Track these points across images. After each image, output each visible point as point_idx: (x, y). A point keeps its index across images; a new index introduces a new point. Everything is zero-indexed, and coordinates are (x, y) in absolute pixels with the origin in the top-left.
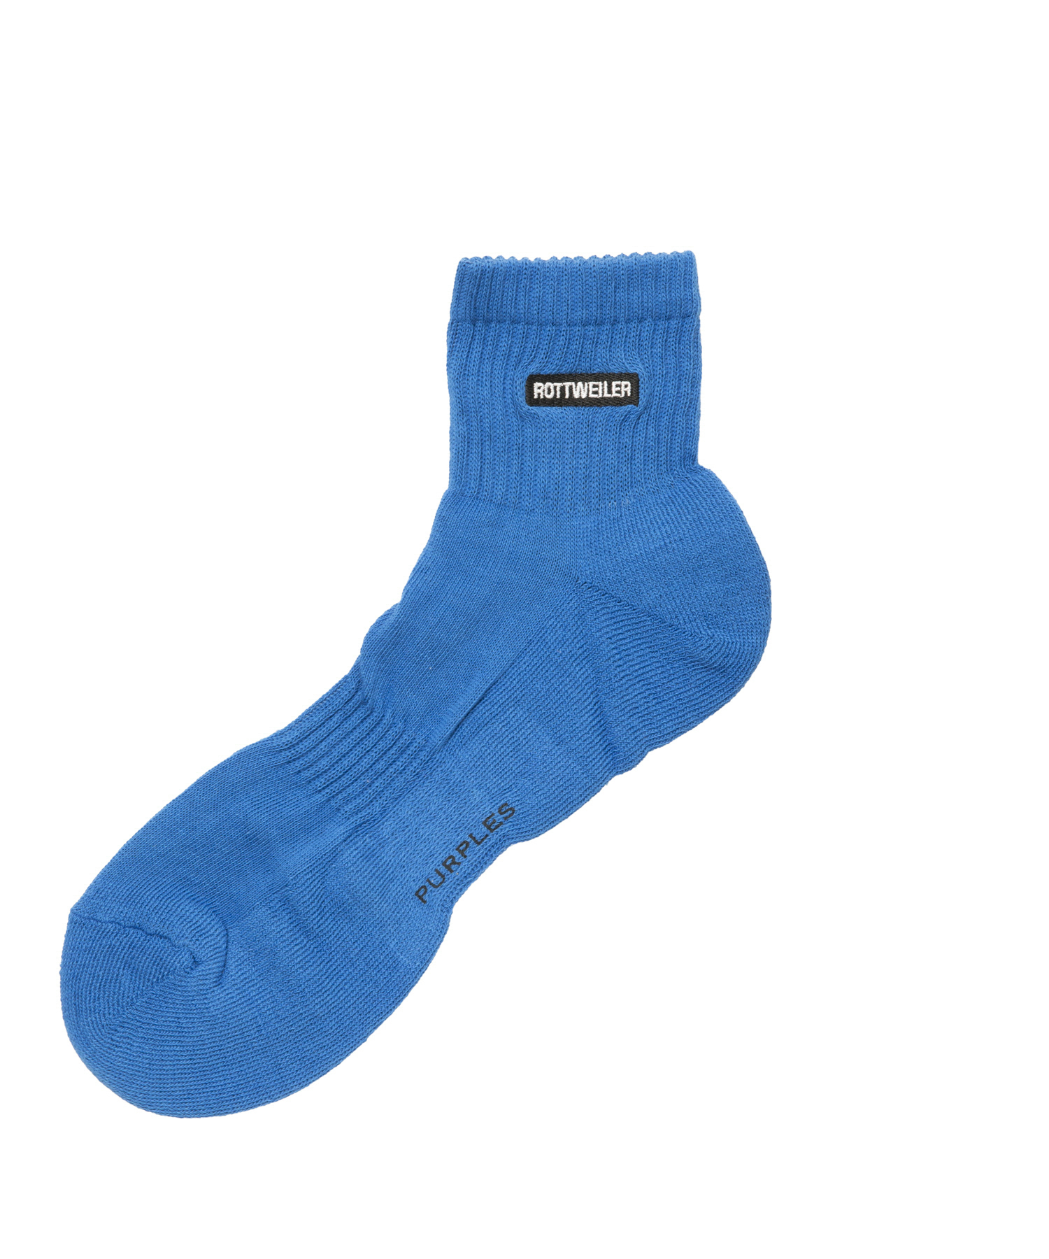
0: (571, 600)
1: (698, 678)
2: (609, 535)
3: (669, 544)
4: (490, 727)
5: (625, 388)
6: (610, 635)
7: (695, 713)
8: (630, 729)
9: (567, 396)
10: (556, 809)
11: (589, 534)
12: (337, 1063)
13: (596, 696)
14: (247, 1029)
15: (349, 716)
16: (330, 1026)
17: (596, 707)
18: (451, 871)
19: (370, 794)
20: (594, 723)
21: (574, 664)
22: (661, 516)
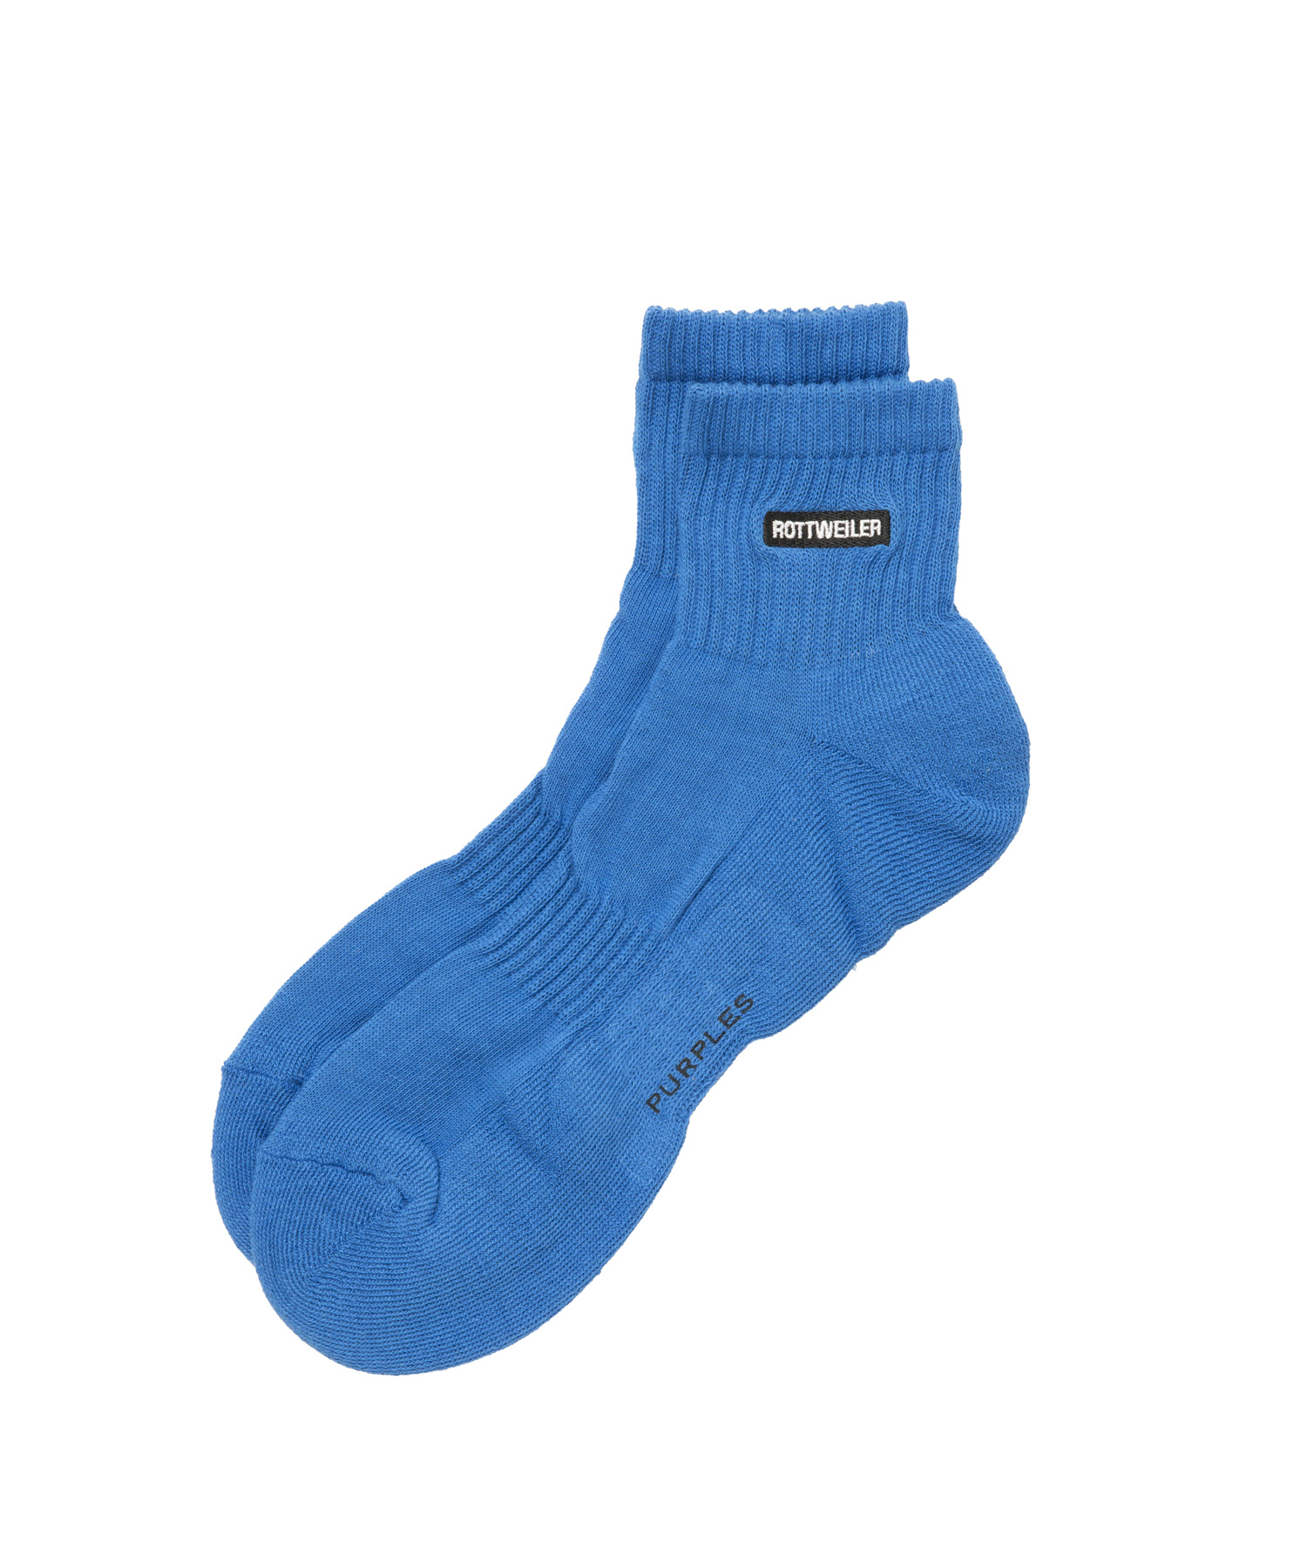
0: (805, 763)
2: (851, 689)
5: (874, 526)
6: (850, 800)
8: (874, 906)
9: (810, 537)
10: (799, 998)
11: (828, 688)
12: (568, 1301)
14: (466, 1272)
16: (557, 1257)
17: (836, 882)
18: (687, 1076)
19: (590, 993)
20: (836, 899)
21: (812, 833)
22: (910, 667)
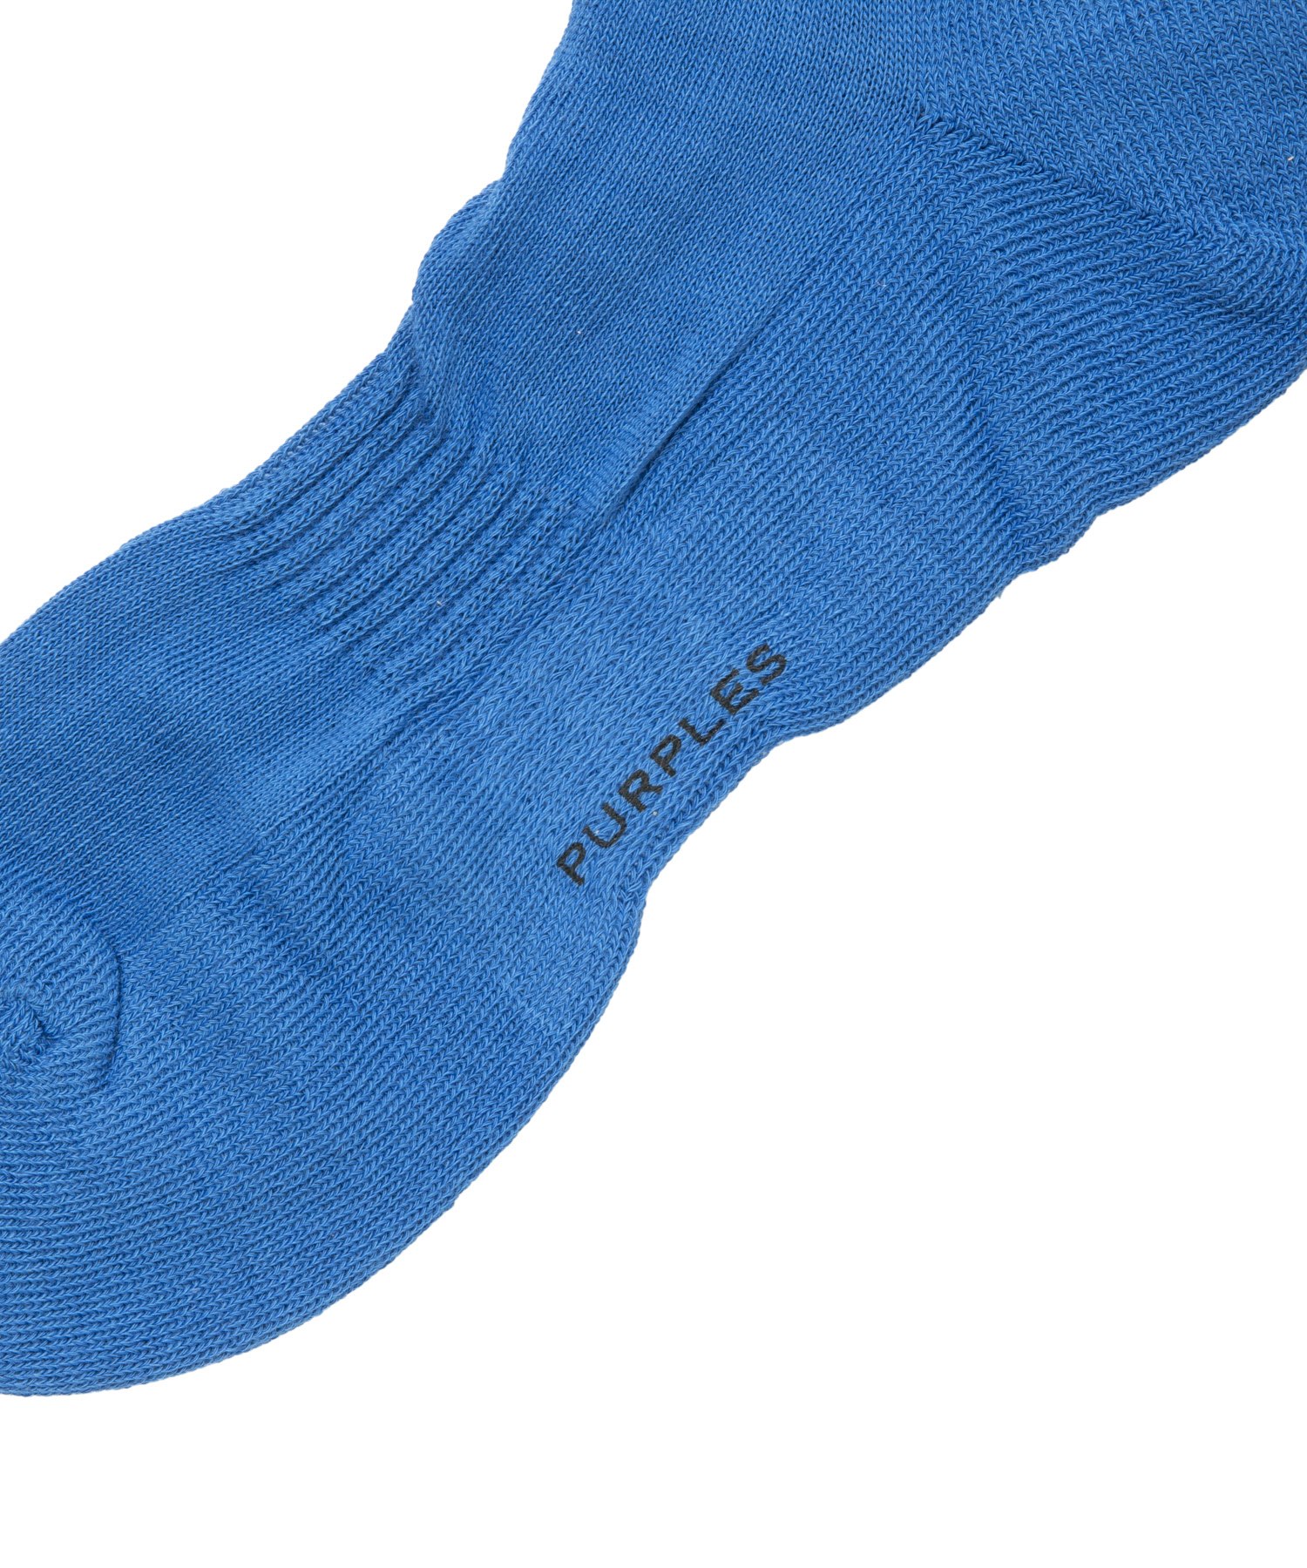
0: (907, 162)
1: (1210, 336)
3: (1136, 22)
4: (722, 468)
6: (1001, 242)
7: (1204, 422)
8: (1052, 462)
10: (883, 655)
12: (386, 1260)
13: (972, 389)
14: (172, 1188)
15: (391, 451)
16: (367, 1175)
17: (970, 415)
18: (641, 808)
19: (445, 632)
20: (967, 451)
21: (918, 314)
